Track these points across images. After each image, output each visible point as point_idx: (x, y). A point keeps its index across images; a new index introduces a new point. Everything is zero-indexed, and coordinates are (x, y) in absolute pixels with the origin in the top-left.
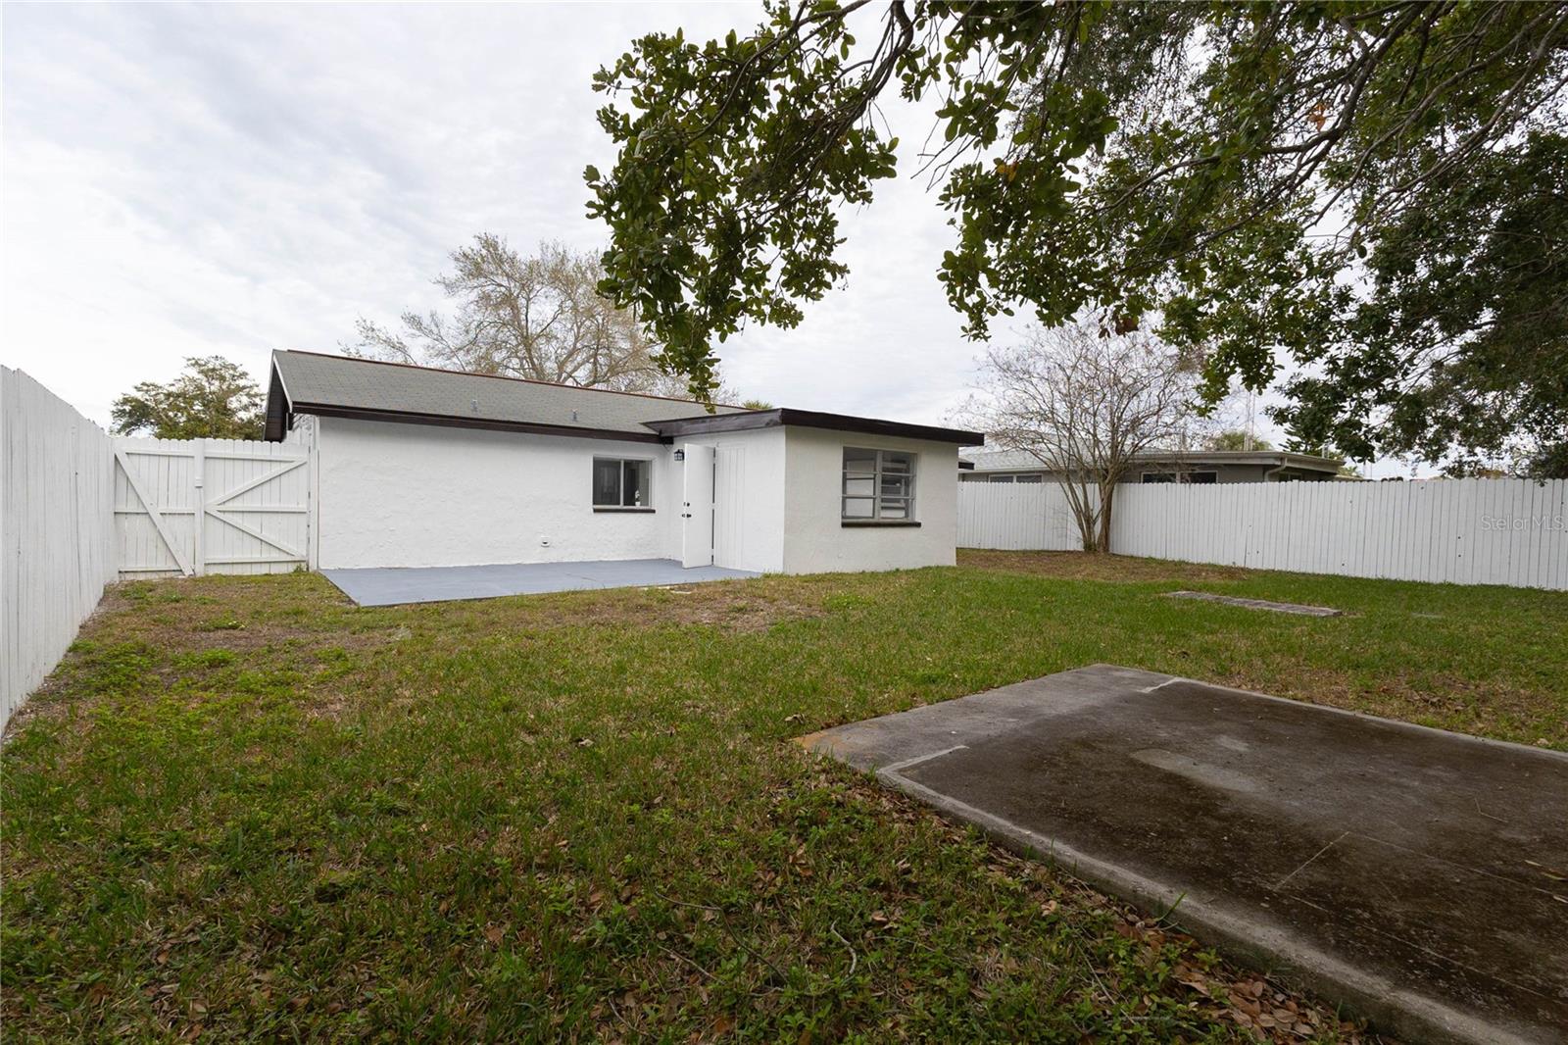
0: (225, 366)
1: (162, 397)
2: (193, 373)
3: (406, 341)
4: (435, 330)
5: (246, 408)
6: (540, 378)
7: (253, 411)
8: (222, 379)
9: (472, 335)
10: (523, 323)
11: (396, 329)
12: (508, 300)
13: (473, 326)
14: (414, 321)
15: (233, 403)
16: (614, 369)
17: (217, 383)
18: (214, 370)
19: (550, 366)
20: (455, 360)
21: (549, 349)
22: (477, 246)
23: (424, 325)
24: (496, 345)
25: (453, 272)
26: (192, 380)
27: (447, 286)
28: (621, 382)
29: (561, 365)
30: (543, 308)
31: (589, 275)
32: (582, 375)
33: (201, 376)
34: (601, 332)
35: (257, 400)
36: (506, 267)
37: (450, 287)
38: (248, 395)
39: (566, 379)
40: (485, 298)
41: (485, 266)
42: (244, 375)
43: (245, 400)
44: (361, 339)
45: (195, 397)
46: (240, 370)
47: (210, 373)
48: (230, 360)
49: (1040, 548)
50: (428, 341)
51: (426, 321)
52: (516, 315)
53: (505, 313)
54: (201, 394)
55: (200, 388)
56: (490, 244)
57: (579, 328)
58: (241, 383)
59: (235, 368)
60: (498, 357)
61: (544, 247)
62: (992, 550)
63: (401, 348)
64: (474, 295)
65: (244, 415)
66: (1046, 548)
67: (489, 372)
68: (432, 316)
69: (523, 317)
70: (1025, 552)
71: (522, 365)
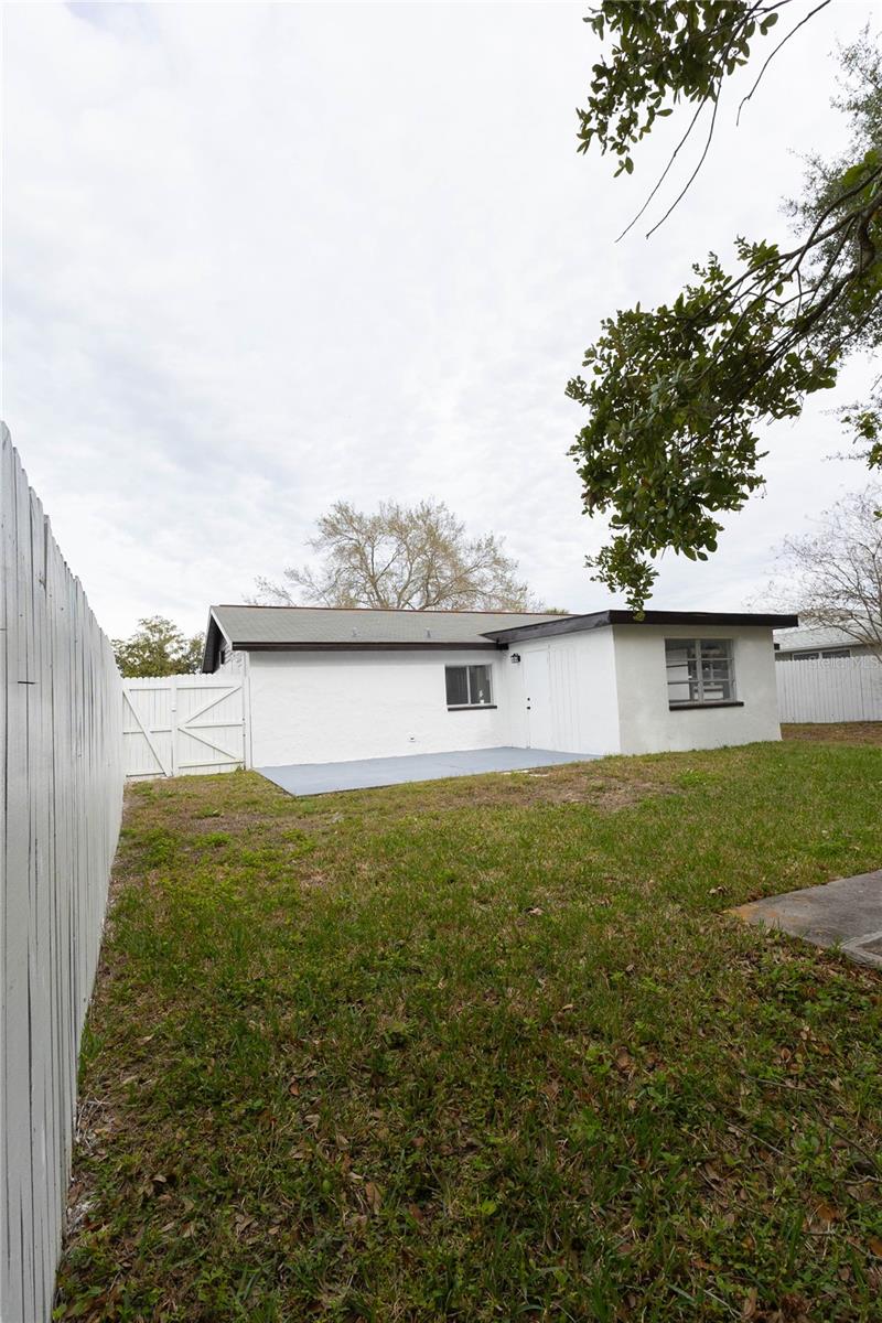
0: (162, 623)
1: (124, 649)
2: (143, 629)
3: (288, 590)
4: (308, 579)
5: (176, 651)
6: (384, 607)
7: (181, 653)
8: (161, 631)
9: (334, 578)
10: (370, 566)
11: (281, 582)
12: (358, 549)
13: (334, 573)
14: (293, 575)
15: (168, 648)
16: (441, 595)
17: (157, 635)
18: (155, 626)
19: (393, 597)
20: (322, 600)
21: (389, 586)
22: (333, 512)
23: (300, 576)
24: (351, 585)
25: (318, 535)
26: (144, 634)
27: (314, 545)
28: (446, 605)
29: (400, 596)
30: (385, 553)
31: (420, 522)
32: (416, 601)
33: (148, 631)
34: (430, 566)
35: (183, 645)
36: (356, 525)
37: (316, 545)
38: (178, 642)
39: (403, 606)
40: (341, 550)
41: (339, 527)
42: (174, 627)
43: (176, 646)
44: (258, 591)
45: (145, 646)
46: (172, 624)
47: (153, 628)
48: (165, 618)
49: (861, 719)
50: (304, 587)
51: (301, 573)
52: (363, 560)
53: (355, 560)
54: (147, 645)
55: (147, 640)
56: (343, 510)
57: (411, 564)
58: (172, 633)
59: (168, 623)
60: (353, 593)
61: (382, 505)
62: (808, 724)
63: (284, 595)
64: (332, 550)
65: (175, 657)
66: (866, 719)
67: (350, 606)
68: (305, 569)
69: (369, 561)
70: (845, 724)
71: (369, 598)
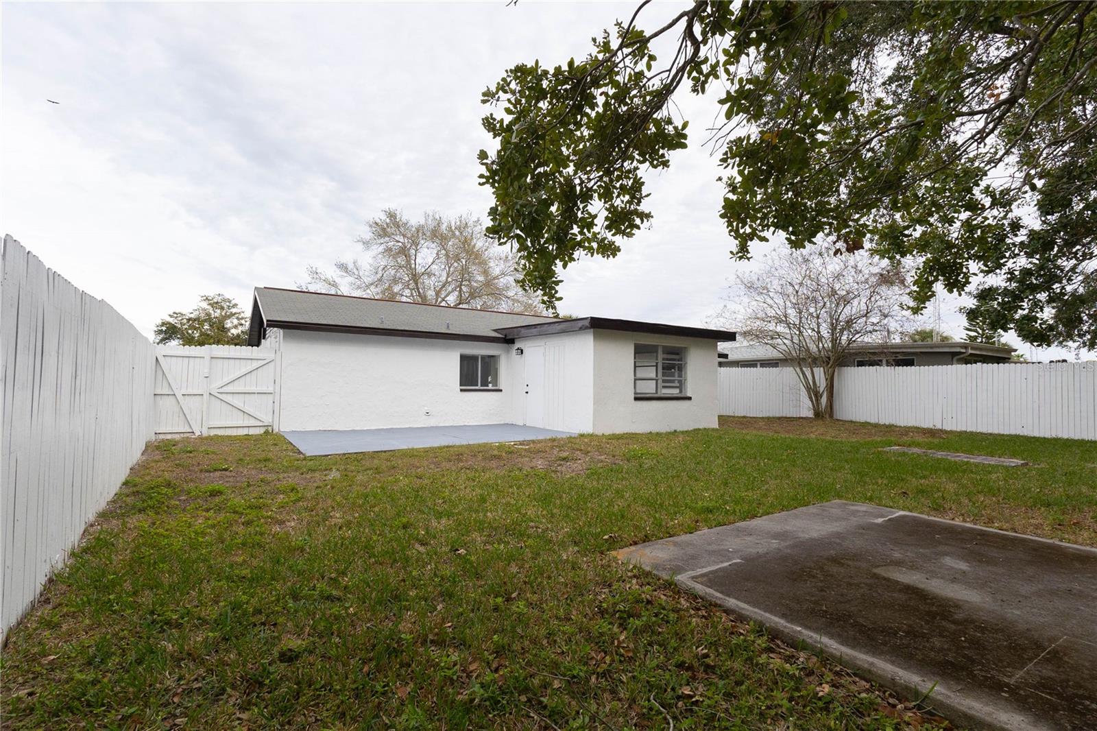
0: (224, 300)
1: (185, 321)
2: (205, 305)
3: (338, 280)
4: (356, 273)
5: (236, 327)
6: (424, 302)
7: (240, 329)
8: (222, 308)
9: (379, 276)
10: (413, 266)
11: (332, 273)
12: (403, 251)
13: (380, 269)
14: (343, 267)
15: (228, 324)
16: (473, 295)
17: (219, 311)
18: (217, 303)
19: (431, 294)
20: (368, 291)
21: (429, 282)
22: (383, 217)
23: (349, 269)
24: (395, 281)
25: (367, 234)
26: (204, 310)
27: (364, 243)
28: (478, 304)
29: (438, 294)
30: (426, 256)
31: (457, 233)
32: (452, 299)
33: (209, 307)
34: (464, 271)
35: (243, 322)
36: (402, 229)
37: (366, 244)
38: (238, 318)
39: (441, 302)
40: (389, 250)
41: (389, 230)
42: (235, 306)
43: (236, 322)
44: (309, 280)
45: (205, 321)
46: (233, 302)
47: (215, 305)
48: (227, 296)
49: (780, 415)
50: (351, 279)
51: (351, 266)
52: (408, 262)
53: (401, 260)
54: (209, 319)
55: (208, 315)
56: (392, 215)
57: (449, 268)
58: (234, 310)
59: (230, 302)
60: (396, 289)
61: (427, 216)
62: (744, 417)
63: (334, 284)
64: (381, 248)
65: (234, 331)
66: (784, 415)
67: (391, 299)
68: (354, 263)
69: (413, 262)
70: (768, 418)
71: (412, 294)
